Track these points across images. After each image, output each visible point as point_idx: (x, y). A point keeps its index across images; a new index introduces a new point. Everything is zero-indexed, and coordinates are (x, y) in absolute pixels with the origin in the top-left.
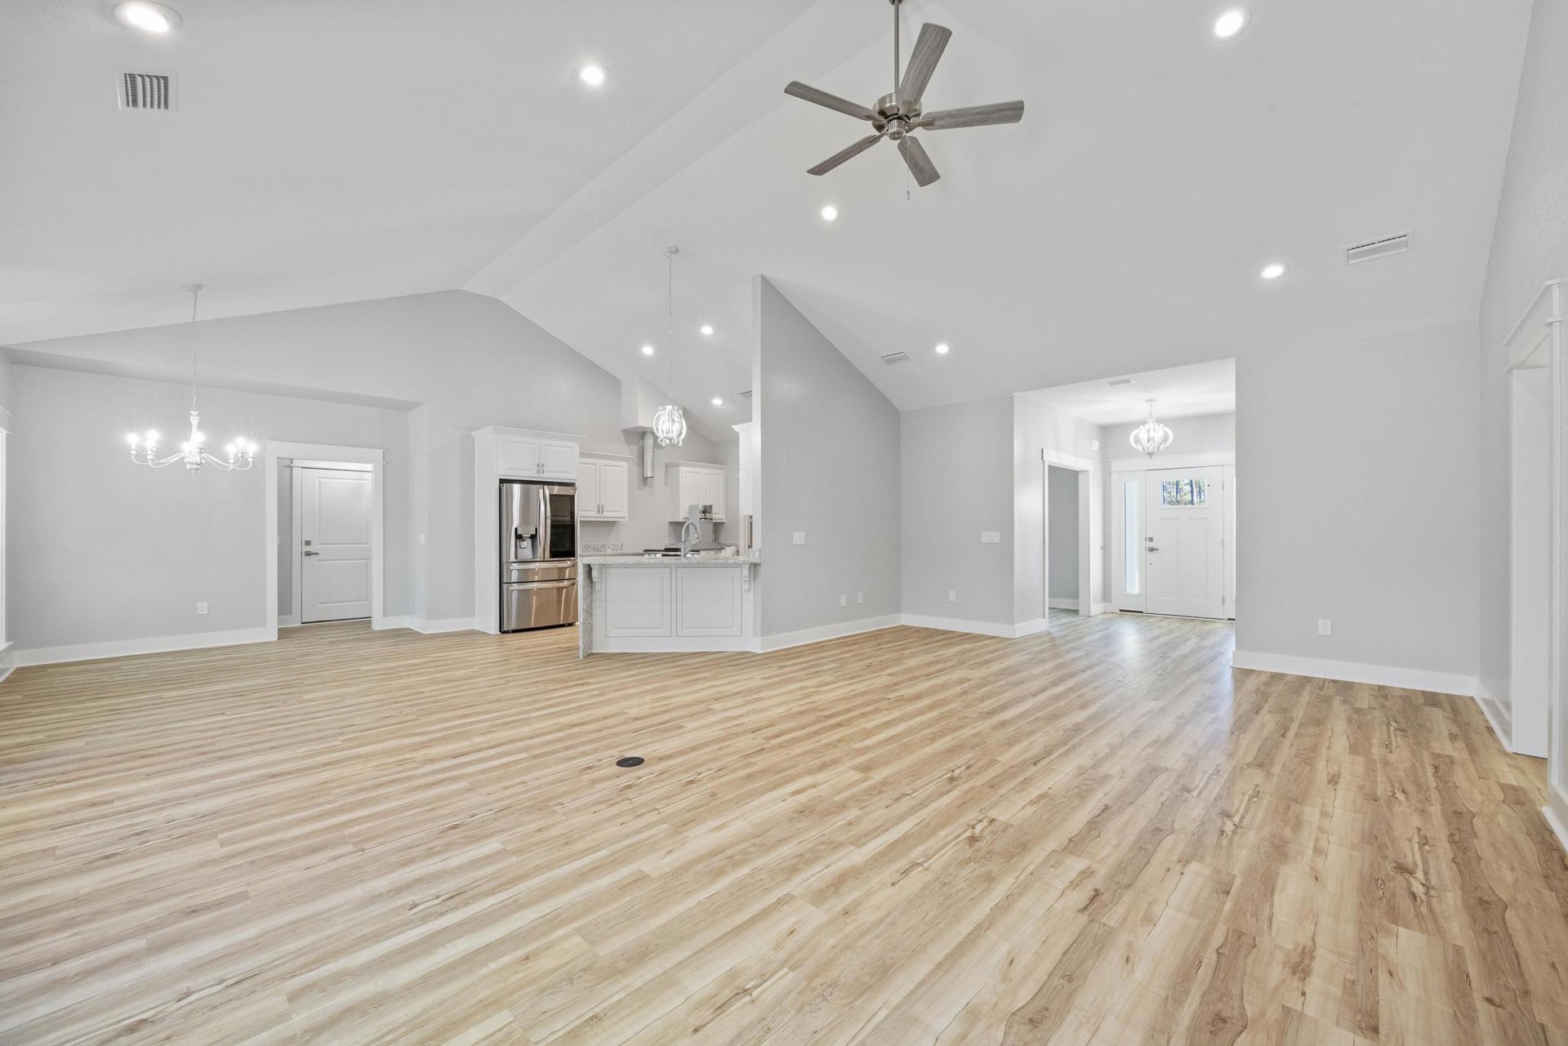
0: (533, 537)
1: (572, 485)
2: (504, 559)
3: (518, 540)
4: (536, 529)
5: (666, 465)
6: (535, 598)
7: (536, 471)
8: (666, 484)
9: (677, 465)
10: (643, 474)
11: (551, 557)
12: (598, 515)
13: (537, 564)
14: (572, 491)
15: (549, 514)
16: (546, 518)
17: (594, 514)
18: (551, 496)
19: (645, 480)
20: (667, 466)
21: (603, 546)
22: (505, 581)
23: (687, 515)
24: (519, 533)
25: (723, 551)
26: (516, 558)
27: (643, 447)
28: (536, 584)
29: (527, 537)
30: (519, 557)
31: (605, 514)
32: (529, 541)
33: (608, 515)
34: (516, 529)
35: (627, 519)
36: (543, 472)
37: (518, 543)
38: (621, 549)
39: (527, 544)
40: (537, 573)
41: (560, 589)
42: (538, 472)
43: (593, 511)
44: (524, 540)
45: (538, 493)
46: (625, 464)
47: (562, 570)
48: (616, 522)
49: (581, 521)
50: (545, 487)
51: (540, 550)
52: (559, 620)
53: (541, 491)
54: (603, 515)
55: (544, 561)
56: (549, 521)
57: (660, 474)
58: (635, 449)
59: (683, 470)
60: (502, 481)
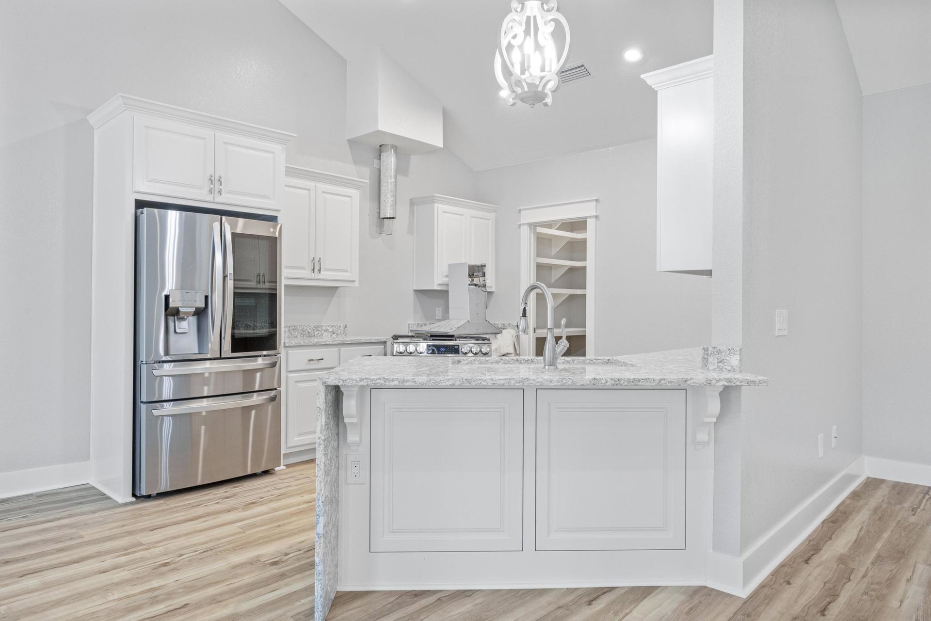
0: (200, 313)
1: (273, 219)
2: (143, 357)
3: (171, 318)
4: (206, 297)
5: (411, 201)
6: (203, 427)
7: (206, 191)
8: (411, 231)
9: (431, 200)
10: (379, 213)
11: (233, 351)
12: (313, 276)
13: (208, 364)
14: (272, 230)
15: (230, 270)
16: (225, 277)
17: (307, 273)
18: (234, 235)
19: (382, 220)
20: (412, 203)
21: (317, 328)
22: (144, 399)
23: (446, 280)
24: (172, 304)
25: (499, 336)
26: (167, 353)
27: (379, 170)
28: (205, 403)
29: (188, 314)
30: (172, 351)
31: (324, 274)
32: (193, 320)
33: (327, 277)
34: (167, 297)
35: (356, 284)
36: (220, 192)
37: (171, 325)
38: (345, 333)
39: (188, 325)
40: (205, 381)
41: (247, 410)
42: (211, 191)
43: (303, 268)
44: (183, 319)
45: (211, 230)
46: (355, 193)
47: (249, 374)
48: (337, 288)
49: (286, 286)
50: (224, 218)
51: (213, 337)
52: (246, 468)
53: (216, 225)
54: (320, 276)
55: (220, 358)
56: (230, 283)
57: (403, 214)
58: (366, 171)
59: (440, 208)
60: (140, 204)
